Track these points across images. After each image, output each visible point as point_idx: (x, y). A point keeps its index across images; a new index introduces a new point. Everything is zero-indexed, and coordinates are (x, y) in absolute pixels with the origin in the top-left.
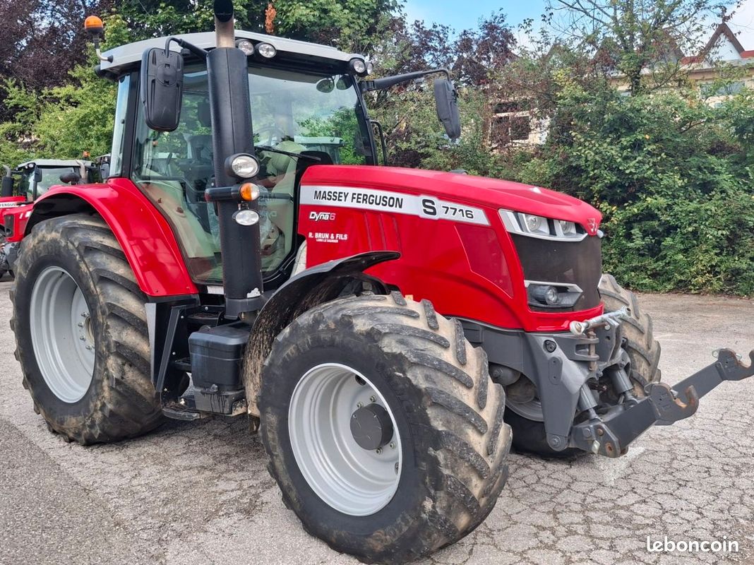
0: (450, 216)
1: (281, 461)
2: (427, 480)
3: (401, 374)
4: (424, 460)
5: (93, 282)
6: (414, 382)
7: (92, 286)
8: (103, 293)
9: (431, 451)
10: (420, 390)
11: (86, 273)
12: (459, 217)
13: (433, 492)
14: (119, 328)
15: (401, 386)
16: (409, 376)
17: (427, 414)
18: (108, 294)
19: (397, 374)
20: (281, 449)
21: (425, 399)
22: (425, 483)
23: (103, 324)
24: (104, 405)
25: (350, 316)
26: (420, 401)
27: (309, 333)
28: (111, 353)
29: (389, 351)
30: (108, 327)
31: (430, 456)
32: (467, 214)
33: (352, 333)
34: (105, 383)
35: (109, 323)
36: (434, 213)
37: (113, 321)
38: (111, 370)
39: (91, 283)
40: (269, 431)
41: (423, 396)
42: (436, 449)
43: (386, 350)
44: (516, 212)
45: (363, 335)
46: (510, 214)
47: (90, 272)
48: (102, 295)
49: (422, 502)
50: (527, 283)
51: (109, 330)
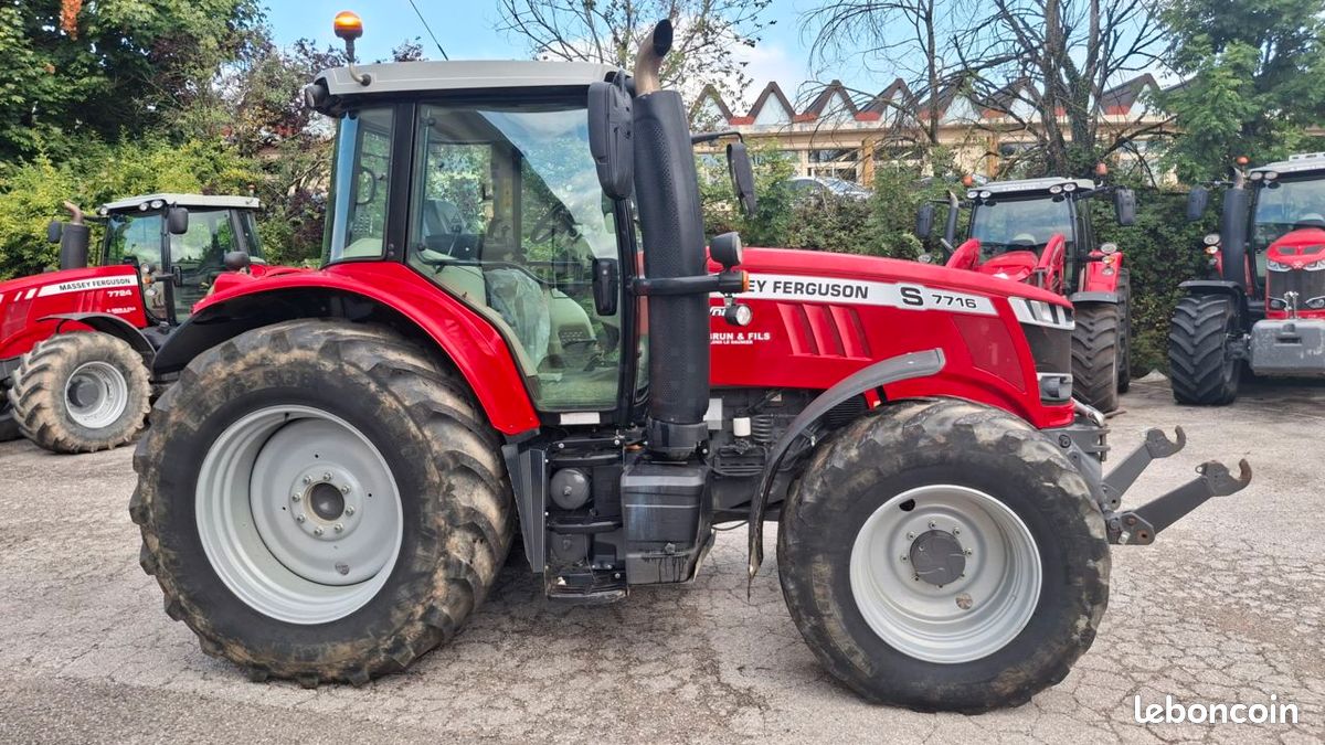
0: (943, 306)
1: (836, 620)
2: (1084, 597)
3: (1051, 485)
4: (1080, 575)
5: (415, 422)
6: (1068, 491)
7: (413, 428)
8: (437, 439)
9: (1091, 563)
10: (1076, 499)
11: (397, 410)
12: (956, 307)
13: (1089, 607)
14: (469, 487)
15: (1051, 498)
16: (1061, 484)
17: (1085, 524)
18: (447, 438)
19: (1046, 484)
20: (837, 605)
21: (1081, 508)
22: (1080, 600)
23: (441, 483)
24: (431, 610)
25: (970, 426)
26: (1077, 510)
27: (898, 452)
28: (458, 527)
29: (1032, 460)
30: (451, 488)
31: (1089, 568)
32: (967, 304)
33: (977, 444)
34: (440, 574)
35: (453, 482)
36: (921, 303)
37: (459, 478)
38: (454, 553)
39: (411, 424)
40: (817, 586)
41: (1079, 504)
42: (1096, 560)
43: (1027, 459)
44: (1028, 299)
45: (991, 445)
46: (1022, 302)
47: (406, 408)
48: (437, 440)
49: (1075, 621)
50: (1040, 376)
51: (454, 493)
